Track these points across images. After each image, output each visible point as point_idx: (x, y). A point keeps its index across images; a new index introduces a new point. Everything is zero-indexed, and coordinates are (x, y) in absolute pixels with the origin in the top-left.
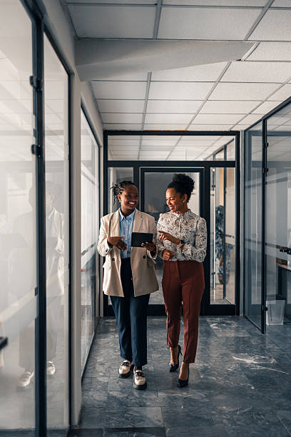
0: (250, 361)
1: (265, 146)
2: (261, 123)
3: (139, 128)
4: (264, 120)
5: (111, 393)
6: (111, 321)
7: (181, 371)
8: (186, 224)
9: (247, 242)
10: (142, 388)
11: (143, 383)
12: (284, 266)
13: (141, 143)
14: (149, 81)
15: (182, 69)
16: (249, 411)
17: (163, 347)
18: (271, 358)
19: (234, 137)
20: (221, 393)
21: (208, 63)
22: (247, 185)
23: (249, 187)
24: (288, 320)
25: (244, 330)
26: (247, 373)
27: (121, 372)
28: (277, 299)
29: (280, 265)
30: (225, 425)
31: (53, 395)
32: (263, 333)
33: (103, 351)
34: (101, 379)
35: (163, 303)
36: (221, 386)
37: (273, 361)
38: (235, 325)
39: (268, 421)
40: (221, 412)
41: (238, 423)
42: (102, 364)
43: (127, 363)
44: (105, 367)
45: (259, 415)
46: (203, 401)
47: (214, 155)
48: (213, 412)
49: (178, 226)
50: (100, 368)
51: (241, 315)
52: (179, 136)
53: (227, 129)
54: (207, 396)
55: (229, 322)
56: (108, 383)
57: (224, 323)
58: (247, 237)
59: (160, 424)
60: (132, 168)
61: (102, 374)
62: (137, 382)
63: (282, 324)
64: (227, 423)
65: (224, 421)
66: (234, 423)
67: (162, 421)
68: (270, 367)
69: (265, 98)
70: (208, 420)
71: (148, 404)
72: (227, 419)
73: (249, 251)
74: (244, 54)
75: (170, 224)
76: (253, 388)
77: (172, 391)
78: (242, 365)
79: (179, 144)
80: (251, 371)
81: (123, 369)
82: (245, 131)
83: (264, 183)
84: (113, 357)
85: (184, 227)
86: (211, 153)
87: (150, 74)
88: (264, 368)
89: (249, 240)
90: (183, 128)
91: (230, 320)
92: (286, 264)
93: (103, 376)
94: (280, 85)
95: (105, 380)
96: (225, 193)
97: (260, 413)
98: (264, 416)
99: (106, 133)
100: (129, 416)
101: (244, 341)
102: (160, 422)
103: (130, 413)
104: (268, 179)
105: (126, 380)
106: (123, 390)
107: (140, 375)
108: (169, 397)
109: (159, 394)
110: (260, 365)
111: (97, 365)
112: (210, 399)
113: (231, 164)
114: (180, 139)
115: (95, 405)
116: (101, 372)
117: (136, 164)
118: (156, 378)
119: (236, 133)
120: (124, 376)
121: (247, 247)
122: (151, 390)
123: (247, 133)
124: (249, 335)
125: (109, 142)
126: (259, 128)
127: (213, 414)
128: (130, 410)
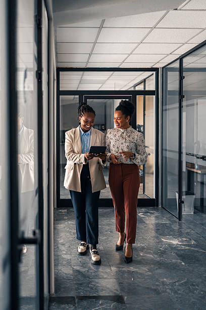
0: (175, 242)
1: (181, 78)
2: (178, 61)
3: (83, 66)
4: (181, 59)
5: (75, 267)
6: (63, 211)
7: (126, 250)
8: (129, 136)
9: (164, 152)
10: (98, 263)
11: (98, 260)
12: (192, 170)
13: (82, 77)
14: (101, 27)
15: (128, 16)
16: (185, 283)
17: (106, 231)
18: (190, 240)
19: (154, 72)
20: (159, 268)
21: (152, 11)
22: (164, 109)
23: (166, 110)
24: (196, 211)
25: (165, 218)
26: (176, 252)
27: (80, 251)
28: (186, 195)
29: (189, 169)
30: (169, 293)
31: (28, 269)
32: (180, 220)
33: (62, 234)
34: (64, 256)
35: (112, 197)
36: (158, 262)
37: (193, 242)
38: (157, 214)
39: (202, 291)
40: (163, 283)
41: (179, 292)
42: (63, 244)
43: (84, 244)
44: (66, 246)
45: (194, 286)
46: (147, 274)
47: (135, 86)
48: (157, 283)
49: (123, 138)
50: (62, 248)
51: (160, 206)
52: (112, 72)
53: (149, 66)
54: (150, 271)
55: (152, 212)
56: (71, 259)
57: (148, 212)
58: (164, 148)
59: (118, 293)
60: (78, 96)
61: (65, 252)
62: (94, 258)
63: (193, 213)
64: (170, 292)
65: (168, 290)
66: (176, 292)
67: (119, 290)
68: (192, 247)
69: (186, 41)
70: (156, 290)
71: (105, 276)
72: (170, 289)
73: (166, 158)
74: (181, 4)
75: (117, 137)
76: (183, 264)
77: (121, 266)
78: (170, 245)
79: (111, 79)
80: (179, 250)
81: (81, 249)
82: (163, 68)
83: (181, 107)
84: (70, 239)
85: (127, 139)
86: (132, 85)
87: (103, 21)
88: (187, 248)
89: (166, 150)
90: (116, 66)
91: (152, 210)
92: (194, 168)
93: (66, 254)
94: (201, 30)
95: (68, 257)
96: (144, 115)
97: (194, 284)
98: (198, 286)
99: (59, 70)
100: (93, 286)
101: (167, 227)
102: (117, 291)
103: (92, 283)
104: (184, 103)
105: (84, 257)
106: (83, 265)
107: (96, 253)
108: (119, 271)
109: (112, 268)
110: (184, 245)
111: (59, 246)
112: (152, 272)
113: (151, 93)
114: (112, 75)
115: (65, 277)
116: (64, 251)
117: (81, 93)
118: (107, 256)
119: (156, 70)
120: (82, 254)
121: (164, 155)
122: (105, 265)
123: (164, 69)
124: (170, 222)
125: (61, 77)
126: (177, 65)
127: (157, 285)
128: (93, 281)
